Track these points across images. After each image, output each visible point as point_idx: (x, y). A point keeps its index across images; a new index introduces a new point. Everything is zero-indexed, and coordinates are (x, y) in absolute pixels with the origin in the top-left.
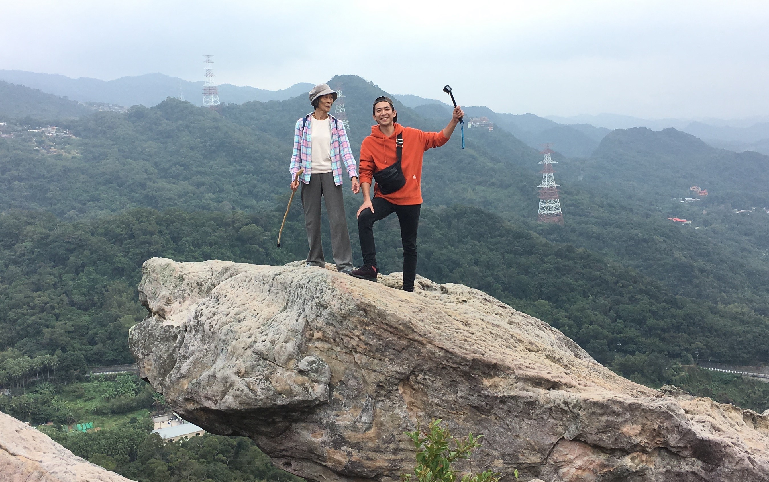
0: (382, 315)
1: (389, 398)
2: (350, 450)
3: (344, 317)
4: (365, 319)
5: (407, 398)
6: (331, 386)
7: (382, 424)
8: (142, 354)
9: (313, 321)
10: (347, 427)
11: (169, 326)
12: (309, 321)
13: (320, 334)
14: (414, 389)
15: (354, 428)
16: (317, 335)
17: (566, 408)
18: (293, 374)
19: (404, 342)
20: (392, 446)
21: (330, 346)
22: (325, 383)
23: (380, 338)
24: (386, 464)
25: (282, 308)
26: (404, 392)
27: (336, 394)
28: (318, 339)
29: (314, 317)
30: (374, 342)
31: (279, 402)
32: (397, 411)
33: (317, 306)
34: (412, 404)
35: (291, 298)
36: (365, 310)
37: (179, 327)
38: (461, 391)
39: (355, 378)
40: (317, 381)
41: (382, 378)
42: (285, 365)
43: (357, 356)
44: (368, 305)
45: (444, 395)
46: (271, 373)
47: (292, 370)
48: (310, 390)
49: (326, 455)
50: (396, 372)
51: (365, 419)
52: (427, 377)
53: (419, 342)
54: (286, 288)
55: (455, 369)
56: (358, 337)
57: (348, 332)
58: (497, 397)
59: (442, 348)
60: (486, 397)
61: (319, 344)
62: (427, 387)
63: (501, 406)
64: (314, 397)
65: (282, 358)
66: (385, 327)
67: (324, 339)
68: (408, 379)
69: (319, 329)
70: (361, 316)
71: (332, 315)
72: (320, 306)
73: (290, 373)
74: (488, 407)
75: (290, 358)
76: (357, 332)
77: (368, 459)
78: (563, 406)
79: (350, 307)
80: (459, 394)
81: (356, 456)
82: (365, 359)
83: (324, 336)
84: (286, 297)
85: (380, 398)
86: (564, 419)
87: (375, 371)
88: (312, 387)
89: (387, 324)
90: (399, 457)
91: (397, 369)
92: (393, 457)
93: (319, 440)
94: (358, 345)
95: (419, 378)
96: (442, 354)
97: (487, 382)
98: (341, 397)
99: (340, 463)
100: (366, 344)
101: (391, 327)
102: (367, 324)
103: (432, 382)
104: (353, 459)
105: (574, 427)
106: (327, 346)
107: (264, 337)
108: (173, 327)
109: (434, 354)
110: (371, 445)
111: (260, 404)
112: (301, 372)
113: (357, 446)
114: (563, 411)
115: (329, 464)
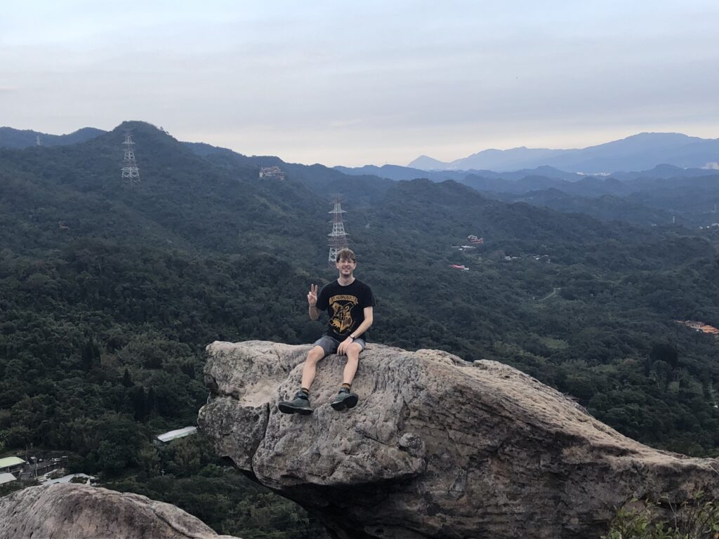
0: (477, 395)
1: (479, 468)
2: (443, 516)
3: (441, 398)
4: (461, 400)
5: (495, 468)
6: (426, 459)
7: (472, 492)
8: (220, 434)
9: (410, 402)
10: (442, 496)
11: (248, 407)
12: (407, 402)
13: (416, 414)
14: (501, 460)
15: (449, 496)
16: (413, 414)
17: (636, 472)
18: (395, 449)
19: (496, 419)
20: (480, 511)
21: (425, 424)
22: (422, 457)
23: (475, 415)
24: (475, 527)
25: (372, 389)
26: (492, 463)
27: (430, 467)
28: (414, 418)
29: (411, 397)
30: (469, 420)
31: (386, 476)
32: (486, 480)
33: (413, 388)
34: (498, 473)
35: (380, 380)
36: (461, 392)
37: (259, 408)
38: (544, 460)
39: (448, 451)
40: (416, 456)
41: (475, 451)
42: (387, 442)
43: (451, 432)
44: (464, 387)
45: (528, 464)
46: (376, 450)
47: (393, 446)
48: (410, 464)
49: (421, 521)
50: (488, 445)
51: (458, 488)
52: (514, 449)
53: (510, 419)
54: (373, 371)
55: (540, 441)
56: (454, 415)
57: (444, 411)
58: (575, 465)
59: (528, 424)
60: (565, 465)
61: (414, 422)
62: (513, 458)
63: (579, 472)
64: (414, 470)
65: (385, 436)
66: (480, 406)
67: (420, 418)
68: (497, 451)
69: (415, 409)
70: (458, 397)
71: (429, 396)
72: (416, 388)
73: (393, 449)
74: (567, 474)
75: (391, 435)
76: (453, 412)
77: (460, 523)
78: (632, 470)
79: (447, 389)
80: (542, 463)
81: (449, 520)
82: (459, 435)
83: (420, 415)
84: (374, 379)
85: (471, 469)
86: (633, 481)
87: (468, 445)
88: (411, 461)
89: (481, 403)
90: (486, 520)
91: (489, 443)
92: (481, 520)
93: (415, 508)
94: (453, 423)
95: (507, 450)
96: (528, 428)
97: (566, 452)
98: (434, 469)
99: (433, 528)
100: (461, 422)
101: (486, 405)
102: (464, 404)
103: (519, 453)
104: (447, 524)
105: (642, 487)
106: (422, 424)
107: (364, 418)
108: (252, 408)
109: (522, 428)
110: (462, 510)
111: (370, 478)
112: (401, 448)
113: (451, 513)
114: (633, 475)
115: (422, 529)
